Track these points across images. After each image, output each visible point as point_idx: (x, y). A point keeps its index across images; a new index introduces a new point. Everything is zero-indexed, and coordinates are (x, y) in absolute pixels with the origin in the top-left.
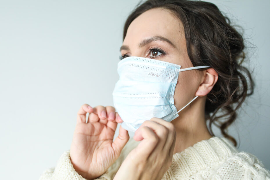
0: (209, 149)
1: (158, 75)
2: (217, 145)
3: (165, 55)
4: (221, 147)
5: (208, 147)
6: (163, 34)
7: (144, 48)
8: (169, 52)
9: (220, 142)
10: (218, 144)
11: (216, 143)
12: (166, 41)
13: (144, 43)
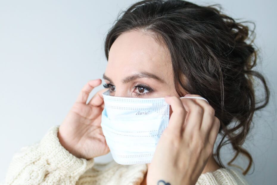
0: (213, 183)
1: (146, 112)
2: (223, 178)
3: (153, 92)
4: (227, 181)
5: (212, 181)
6: (148, 69)
7: (129, 84)
8: (157, 89)
9: (227, 174)
10: (225, 177)
11: (222, 176)
12: (152, 78)
13: (128, 80)
